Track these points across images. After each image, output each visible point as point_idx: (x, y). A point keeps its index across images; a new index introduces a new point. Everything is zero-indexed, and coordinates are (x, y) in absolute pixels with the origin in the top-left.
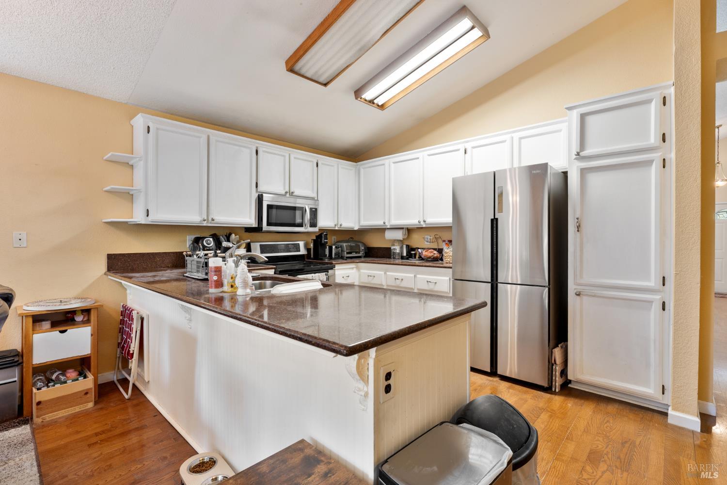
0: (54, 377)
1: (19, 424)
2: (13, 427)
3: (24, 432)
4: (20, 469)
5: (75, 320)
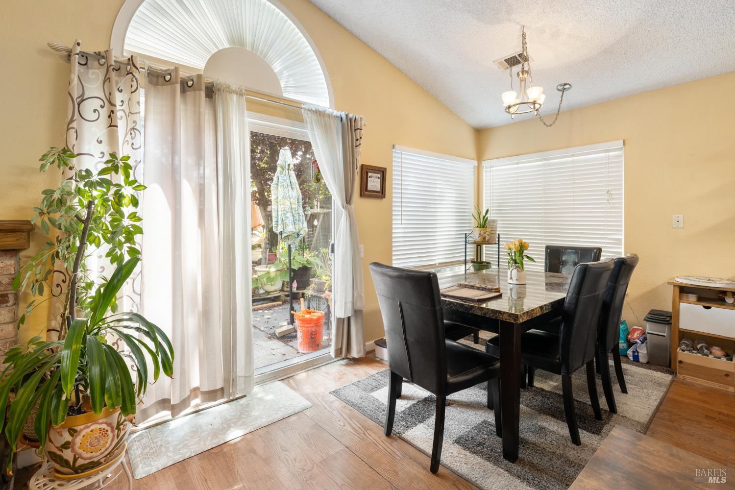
0: (699, 347)
1: (666, 372)
2: (662, 372)
3: (666, 378)
4: (647, 397)
5: (726, 301)
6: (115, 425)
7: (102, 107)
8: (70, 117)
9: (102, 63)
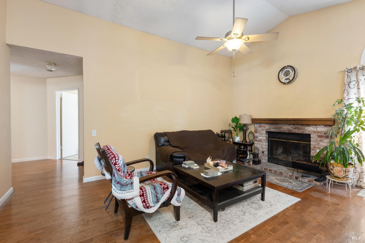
6: (344, 171)
7: (356, 83)
8: (344, 90)
9: (356, 70)
